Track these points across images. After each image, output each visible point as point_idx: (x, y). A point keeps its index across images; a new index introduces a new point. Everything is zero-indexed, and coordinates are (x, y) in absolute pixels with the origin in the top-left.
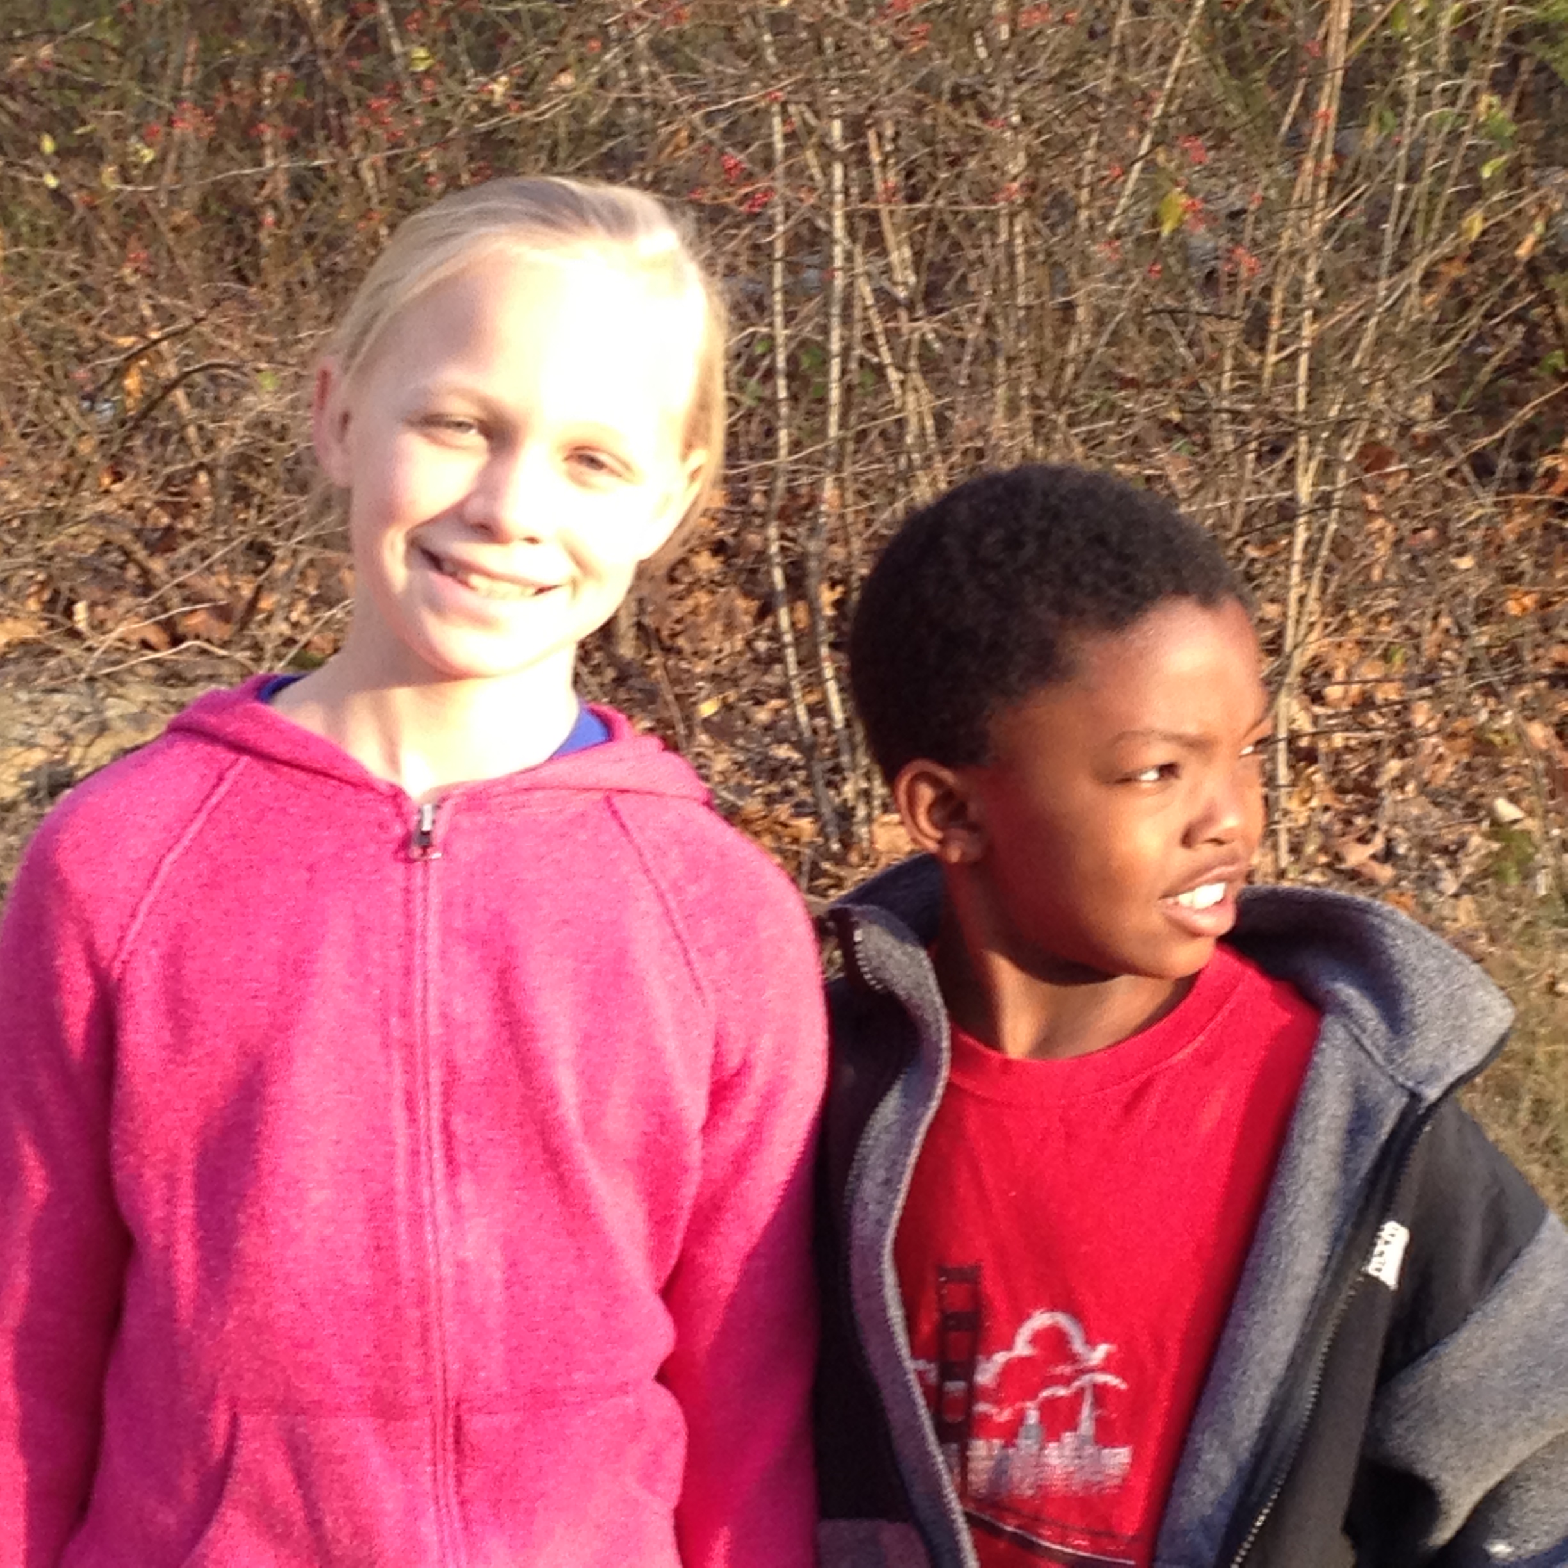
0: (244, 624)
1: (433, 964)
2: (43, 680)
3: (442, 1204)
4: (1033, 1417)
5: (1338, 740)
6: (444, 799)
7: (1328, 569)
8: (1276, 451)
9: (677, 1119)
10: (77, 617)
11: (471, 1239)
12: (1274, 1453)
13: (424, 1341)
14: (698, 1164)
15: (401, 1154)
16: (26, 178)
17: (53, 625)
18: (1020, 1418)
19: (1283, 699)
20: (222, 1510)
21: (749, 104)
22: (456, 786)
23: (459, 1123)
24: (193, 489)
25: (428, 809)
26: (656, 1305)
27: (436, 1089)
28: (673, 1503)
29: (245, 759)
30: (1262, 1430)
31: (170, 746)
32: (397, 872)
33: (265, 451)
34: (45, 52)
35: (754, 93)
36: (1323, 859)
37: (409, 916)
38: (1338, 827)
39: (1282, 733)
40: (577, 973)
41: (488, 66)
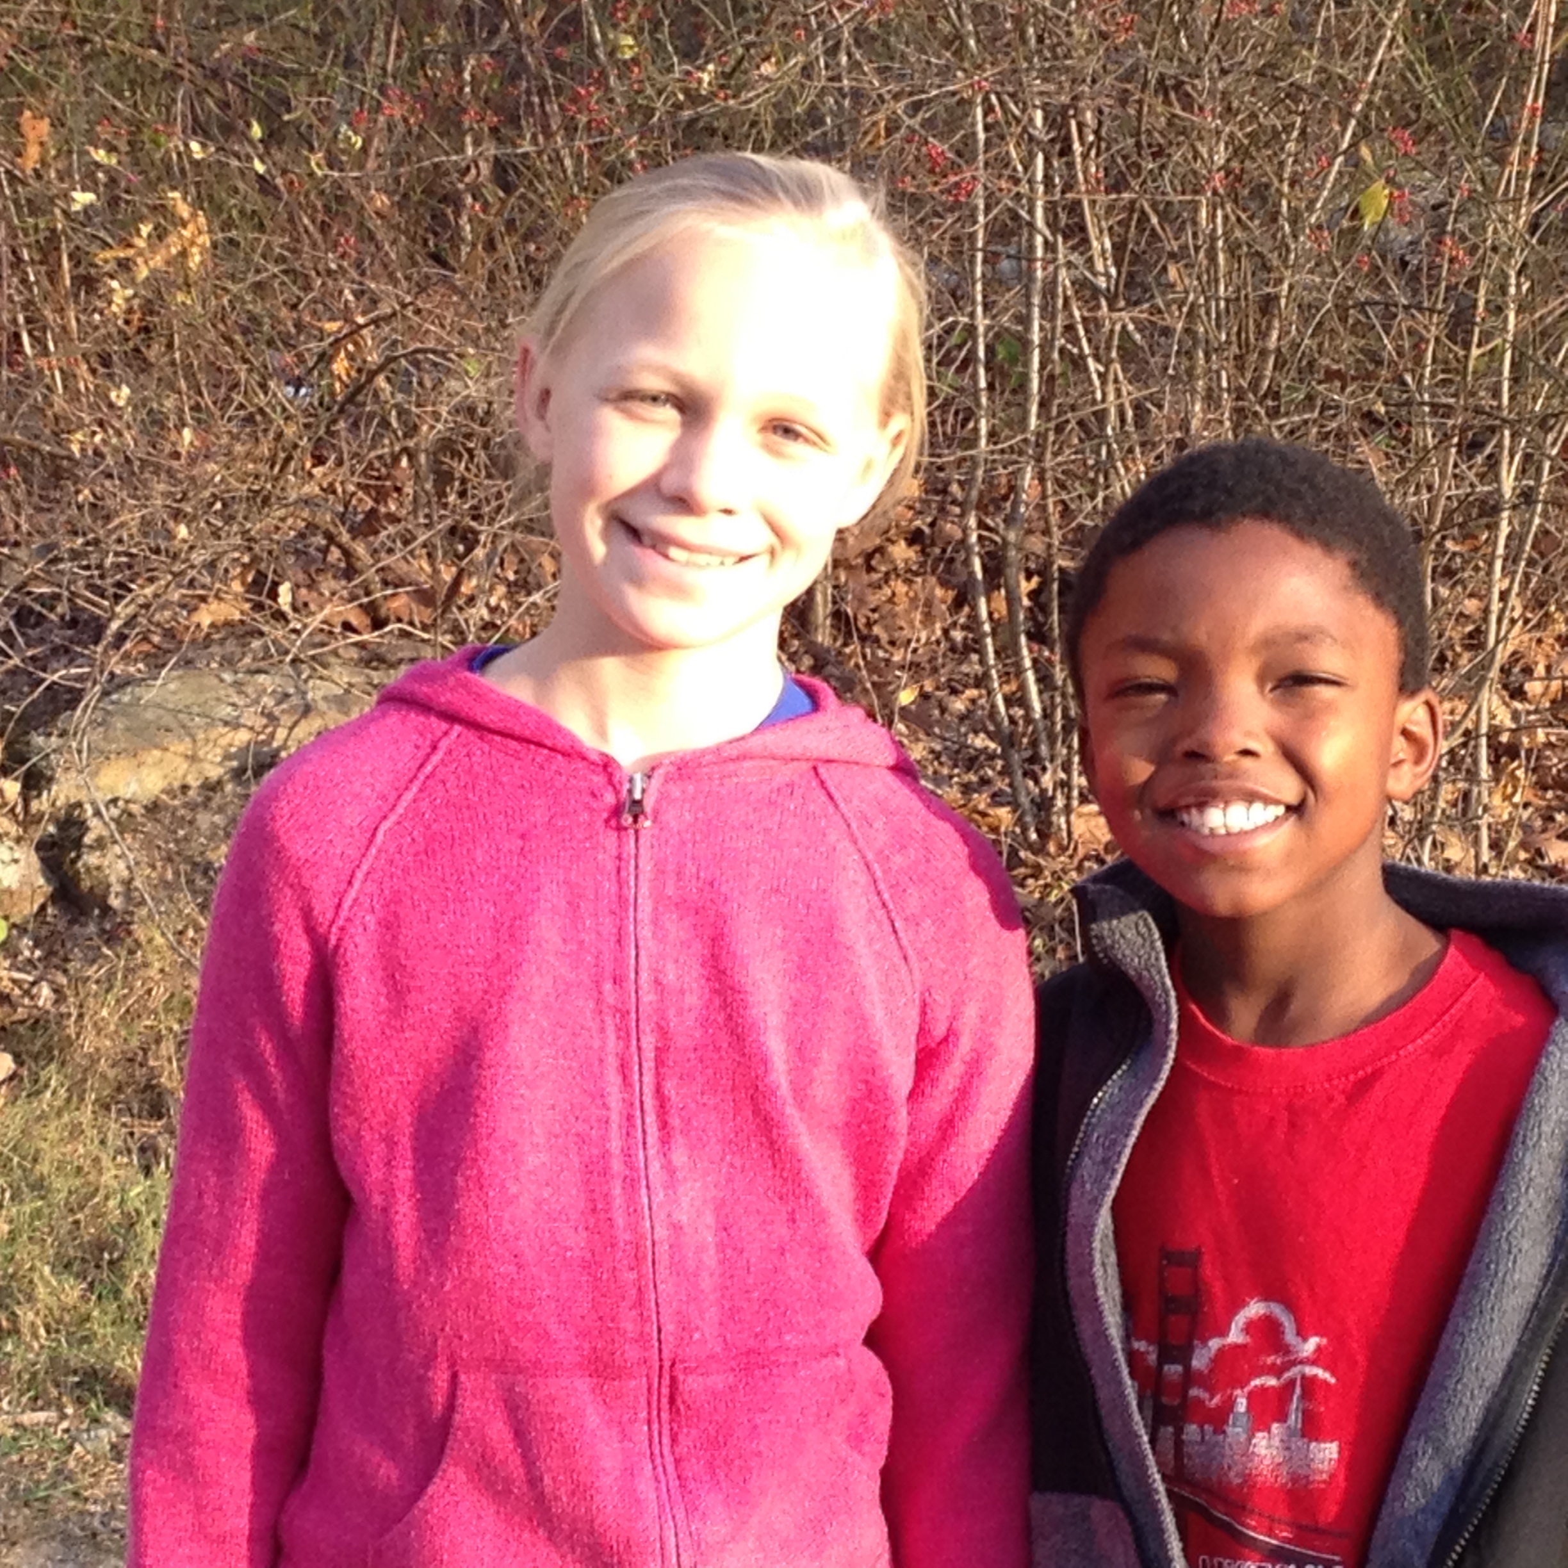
0: (446, 609)
1: (646, 932)
2: (247, 660)
3: (655, 1167)
4: (1242, 1405)
5: (1541, 735)
6: (653, 769)
7: (1531, 563)
8: (1476, 446)
9: (884, 1087)
10: (280, 600)
11: (685, 1202)
12: (1487, 1463)
13: (640, 1302)
14: (905, 1131)
15: (615, 1118)
16: (235, 163)
17: (258, 607)
18: (1230, 1404)
19: (1485, 694)
20: (444, 1466)
21: (954, 94)
22: (669, 754)
23: (670, 1087)
24: (396, 473)
25: (638, 777)
26: (864, 1267)
27: (649, 1054)
28: (882, 1463)
29: (457, 728)
30: (1475, 1439)
31: (384, 715)
32: (610, 839)
33: (469, 436)
34: (250, 38)
35: (959, 83)
36: (1523, 855)
37: (621, 884)
38: (1538, 823)
39: (1484, 729)
40: (785, 942)
41: (689, 54)
